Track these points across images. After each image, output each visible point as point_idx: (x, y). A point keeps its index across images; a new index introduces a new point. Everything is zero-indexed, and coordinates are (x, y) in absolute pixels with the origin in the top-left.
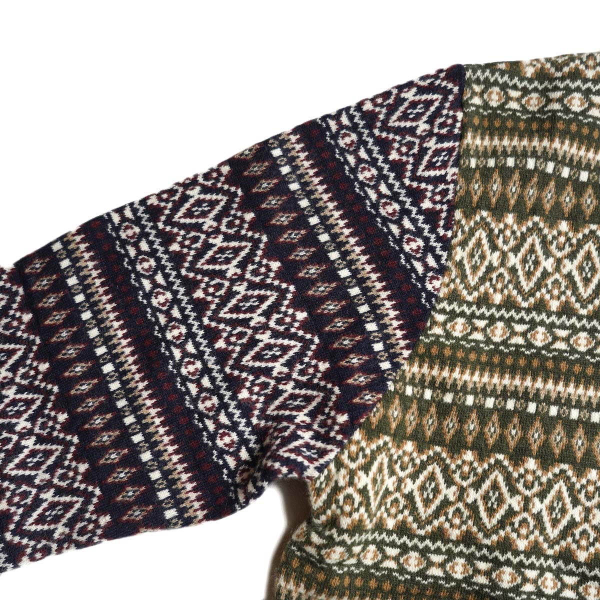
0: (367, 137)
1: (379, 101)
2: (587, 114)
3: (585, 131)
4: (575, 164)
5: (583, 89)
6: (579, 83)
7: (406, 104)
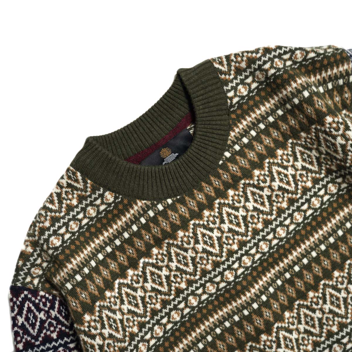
0: (39, 349)
1: (19, 339)
2: (65, 240)
3: (73, 247)
4: (85, 263)
5: (51, 233)
6: (47, 233)
7: (26, 323)
